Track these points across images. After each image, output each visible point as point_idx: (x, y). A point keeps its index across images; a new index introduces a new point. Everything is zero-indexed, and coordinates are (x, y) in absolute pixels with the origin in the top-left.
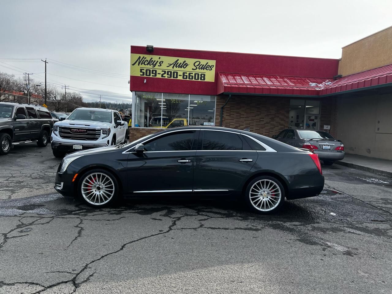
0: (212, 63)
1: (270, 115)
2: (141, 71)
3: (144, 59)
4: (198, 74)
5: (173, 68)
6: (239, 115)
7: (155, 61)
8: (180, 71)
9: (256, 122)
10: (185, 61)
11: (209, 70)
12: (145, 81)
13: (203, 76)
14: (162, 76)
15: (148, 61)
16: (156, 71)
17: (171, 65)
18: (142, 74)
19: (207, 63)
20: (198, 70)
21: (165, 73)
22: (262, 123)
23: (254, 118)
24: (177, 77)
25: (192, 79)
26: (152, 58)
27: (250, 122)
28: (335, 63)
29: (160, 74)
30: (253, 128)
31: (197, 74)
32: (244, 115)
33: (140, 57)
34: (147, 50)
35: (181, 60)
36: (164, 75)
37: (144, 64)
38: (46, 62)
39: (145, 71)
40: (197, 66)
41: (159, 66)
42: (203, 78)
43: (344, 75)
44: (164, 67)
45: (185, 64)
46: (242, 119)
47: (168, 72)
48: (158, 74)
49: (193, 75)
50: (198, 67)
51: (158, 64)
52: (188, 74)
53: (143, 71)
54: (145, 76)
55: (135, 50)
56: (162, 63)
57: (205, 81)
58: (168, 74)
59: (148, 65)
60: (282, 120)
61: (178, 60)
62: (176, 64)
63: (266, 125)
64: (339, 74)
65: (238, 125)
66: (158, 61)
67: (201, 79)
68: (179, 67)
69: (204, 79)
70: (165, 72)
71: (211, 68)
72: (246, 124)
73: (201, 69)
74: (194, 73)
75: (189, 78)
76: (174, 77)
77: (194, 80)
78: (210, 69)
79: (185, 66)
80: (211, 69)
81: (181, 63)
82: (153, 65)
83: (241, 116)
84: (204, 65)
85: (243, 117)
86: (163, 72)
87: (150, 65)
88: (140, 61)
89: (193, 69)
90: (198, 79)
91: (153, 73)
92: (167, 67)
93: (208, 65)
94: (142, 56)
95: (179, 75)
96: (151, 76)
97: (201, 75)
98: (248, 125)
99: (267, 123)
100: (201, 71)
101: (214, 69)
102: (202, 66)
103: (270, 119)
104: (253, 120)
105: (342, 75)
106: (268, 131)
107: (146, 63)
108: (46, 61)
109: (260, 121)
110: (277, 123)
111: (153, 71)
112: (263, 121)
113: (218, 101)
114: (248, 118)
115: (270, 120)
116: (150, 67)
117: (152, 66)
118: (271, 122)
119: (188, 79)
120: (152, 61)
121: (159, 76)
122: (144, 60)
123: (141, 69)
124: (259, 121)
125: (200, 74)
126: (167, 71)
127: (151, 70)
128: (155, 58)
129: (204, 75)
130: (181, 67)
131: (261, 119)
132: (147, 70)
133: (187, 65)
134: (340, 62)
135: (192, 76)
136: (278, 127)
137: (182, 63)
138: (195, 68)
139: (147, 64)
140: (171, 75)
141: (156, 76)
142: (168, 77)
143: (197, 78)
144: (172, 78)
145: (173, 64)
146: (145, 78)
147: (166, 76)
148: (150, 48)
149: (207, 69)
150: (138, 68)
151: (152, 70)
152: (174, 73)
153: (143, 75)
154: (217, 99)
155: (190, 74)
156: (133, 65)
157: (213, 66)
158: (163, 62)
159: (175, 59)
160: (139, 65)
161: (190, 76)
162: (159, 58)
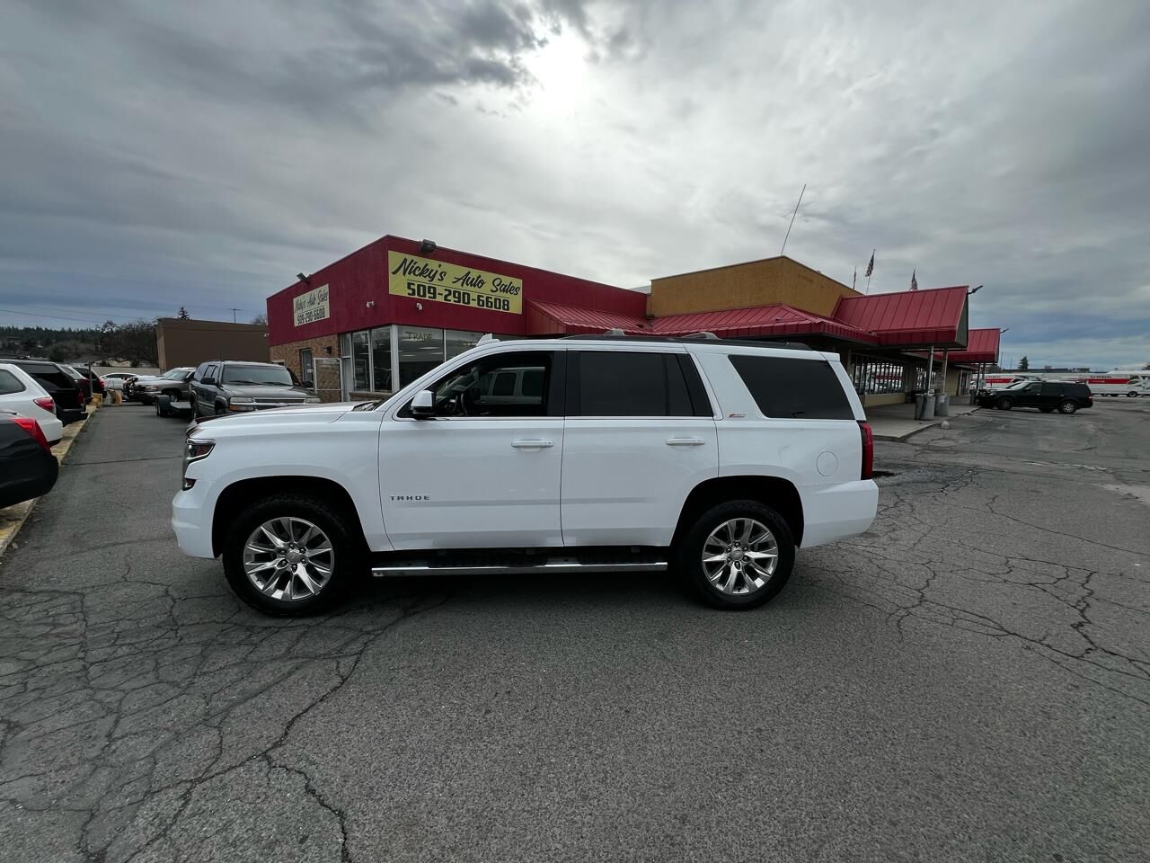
0: (518, 283)
2: (409, 288)
3: (412, 264)
4: (500, 300)
5: (462, 285)
7: (432, 270)
8: (474, 292)
10: (480, 276)
13: (506, 303)
14: (446, 299)
15: (420, 268)
16: (434, 289)
17: (459, 279)
18: (411, 292)
19: (511, 283)
20: (498, 293)
21: (450, 294)
24: (469, 303)
26: (427, 265)
28: (643, 296)
29: (442, 294)
31: (498, 299)
33: (405, 260)
35: (474, 273)
36: (449, 298)
37: (414, 274)
39: (415, 287)
40: (498, 285)
41: (439, 279)
42: (506, 307)
43: (657, 315)
44: (448, 282)
45: (480, 281)
47: (455, 292)
48: (439, 294)
49: (493, 301)
50: (499, 288)
51: (438, 276)
52: (484, 299)
53: (412, 287)
54: (416, 296)
56: (444, 276)
57: (509, 311)
58: (454, 296)
61: (469, 273)
62: (465, 279)
64: (648, 313)
66: (437, 271)
67: (504, 308)
68: (471, 286)
69: (508, 309)
70: (450, 291)
71: (516, 290)
73: (504, 292)
74: (493, 298)
75: (487, 306)
76: (464, 302)
77: (493, 309)
78: (515, 293)
79: (480, 284)
80: (517, 294)
81: (474, 279)
82: (430, 277)
84: (507, 285)
86: (447, 292)
87: (425, 277)
88: (406, 268)
89: (492, 291)
90: (500, 308)
91: (429, 292)
92: (453, 282)
93: (513, 286)
94: (409, 258)
95: (472, 300)
96: (427, 298)
97: (504, 301)
100: (502, 294)
101: (520, 292)
102: (504, 286)
105: (653, 315)
107: (417, 273)
111: (429, 288)
116: (424, 280)
117: (428, 278)
119: (485, 307)
120: (428, 270)
121: (440, 299)
122: (413, 266)
123: (408, 283)
125: (502, 299)
126: (452, 290)
127: (427, 285)
128: (433, 264)
129: (508, 302)
130: (474, 286)
132: (419, 286)
133: (483, 283)
134: (648, 298)
135: (491, 303)
137: (476, 278)
138: (495, 289)
139: (420, 275)
140: (459, 298)
141: (435, 297)
142: (455, 301)
143: (497, 306)
144: (461, 304)
145: (461, 278)
146: (418, 300)
147: (452, 299)
148: (427, 246)
149: (512, 292)
152: (464, 294)
153: (414, 294)
155: (487, 298)
156: (394, 273)
157: (520, 288)
158: (446, 273)
159: (464, 270)
160: (404, 274)
161: (487, 302)
162: (440, 266)
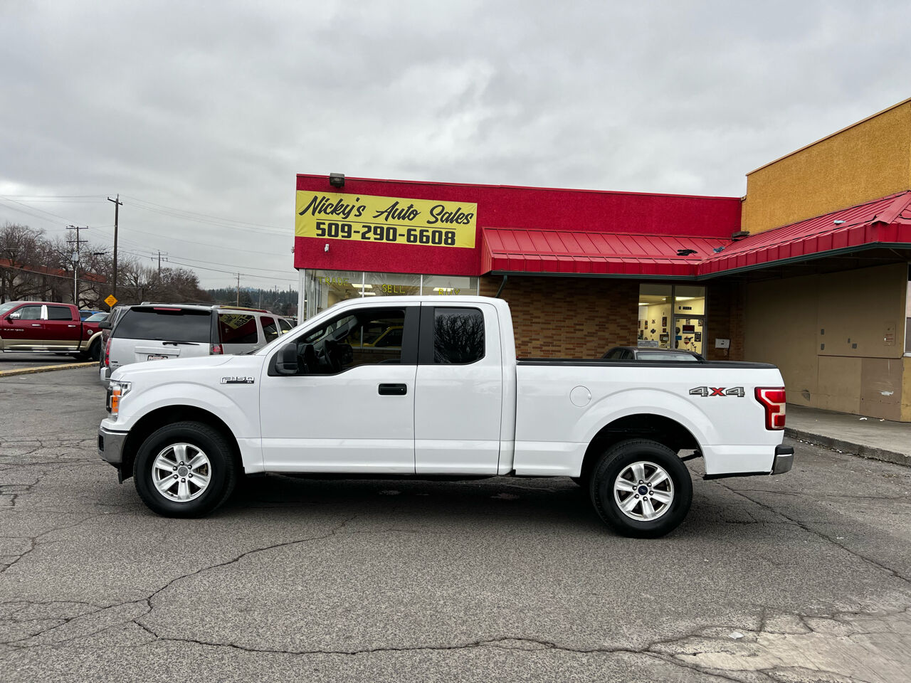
0: (470, 208)
1: (597, 317)
2: (318, 228)
3: (324, 202)
4: (440, 233)
5: (386, 219)
6: (528, 317)
7: (348, 206)
8: (402, 226)
9: (567, 332)
10: (412, 206)
11: (464, 223)
12: (326, 248)
13: (450, 235)
14: (363, 236)
15: (333, 205)
16: (350, 227)
17: (382, 213)
18: (320, 232)
19: (460, 209)
20: (439, 224)
21: (369, 231)
22: (579, 334)
23: (563, 324)
24: (394, 239)
25: (427, 241)
26: (341, 200)
27: (554, 332)
28: (734, 206)
29: (359, 232)
30: (560, 346)
31: (437, 231)
32: (539, 317)
33: (316, 198)
34: (331, 184)
35: (404, 203)
36: (367, 235)
37: (326, 213)
38: (117, 203)
39: (326, 227)
40: (438, 214)
41: (355, 215)
42: (450, 241)
43: (751, 232)
44: (367, 217)
45: (412, 212)
46: (535, 327)
47: (376, 228)
48: (355, 232)
49: (430, 234)
50: (439, 217)
51: (355, 212)
52: (417, 233)
53: (322, 226)
54: (326, 237)
55: (305, 182)
56: (363, 210)
57: (454, 246)
58: (375, 233)
59: (332, 214)
60: (621, 329)
61: (397, 203)
62: (392, 212)
63: (588, 339)
64: (743, 229)
65: (527, 339)
66: (354, 206)
67: (446, 242)
68: (399, 219)
69: (453, 243)
70: (369, 228)
71: (466, 218)
72: (546, 337)
73: (447, 222)
74: (431, 230)
75: (421, 241)
76: (388, 239)
77: (430, 244)
78: (465, 221)
79: (412, 216)
80: (468, 222)
81: (403, 210)
82: (344, 214)
83: (534, 320)
84: (452, 213)
85: (539, 323)
86: (366, 229)
87: (338, 214)
88: (315, 207)
89: (429, 222)
90: (440, 242)
91: (343, 231)
92: (374, 217)
93: (462, 214)
94: (320, 195)
95: (400, 235)
96: (340, 238)
97: (447, 233)
98: (549, 340)
99: (591, 334)
100: (445, 225)
101: (473, 221)
102: (448, 215)
103: (597, 325)
104: (559, 328)
105: (749, 232)
106: (593, 352)
107: (329, 210)
108: (117, 200)
109: (575, 330)
110: (610, 334)
112: (582, 330)
113: (483, 288)
114: (550, 324)
115: (597, 328)
116: (338, 218)
117: (341, 215)
118: (599, 333)
119: (418, 243)
120: (342, 205)
121: (356, 237)
122: (324, 204)
123: (317, 223)
124: (573, 331)
125: (444, 231)
126: (373, 226)
127: (340, 224)
128: (349, 199)
129: (453, 234)
130: (404, 218)
131: (578, 327)
132: (330, 225)
133: (417, 214)
134: (743, 204)
135: (428, 237)
136: (615, 342)
137: (406, 209)
138: (434, 219)
139: (332, 212)
140: (381, 234)
141: (349, 236)
142: (375, 239)
143: (437, 241)
144: (385, 241)
145: (386, 211)
146: (328, 241)
147: (372, 237)
148: (336, 180)
149: (459, 221)
150: (311, 220)
151: (342, 225)
152: (388, 229)
153: (323, 234)
154: (481, 285)
155: (422, 232)
156: (301, 214)
157: (472, 215)
158: (365, 207)
159: (389, 201)
160: (313, 214)
161: (422, 235)
162: (358, 200)
